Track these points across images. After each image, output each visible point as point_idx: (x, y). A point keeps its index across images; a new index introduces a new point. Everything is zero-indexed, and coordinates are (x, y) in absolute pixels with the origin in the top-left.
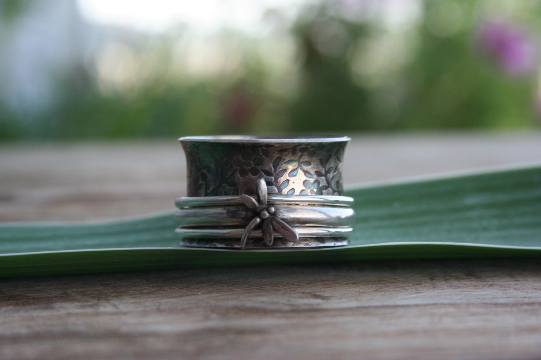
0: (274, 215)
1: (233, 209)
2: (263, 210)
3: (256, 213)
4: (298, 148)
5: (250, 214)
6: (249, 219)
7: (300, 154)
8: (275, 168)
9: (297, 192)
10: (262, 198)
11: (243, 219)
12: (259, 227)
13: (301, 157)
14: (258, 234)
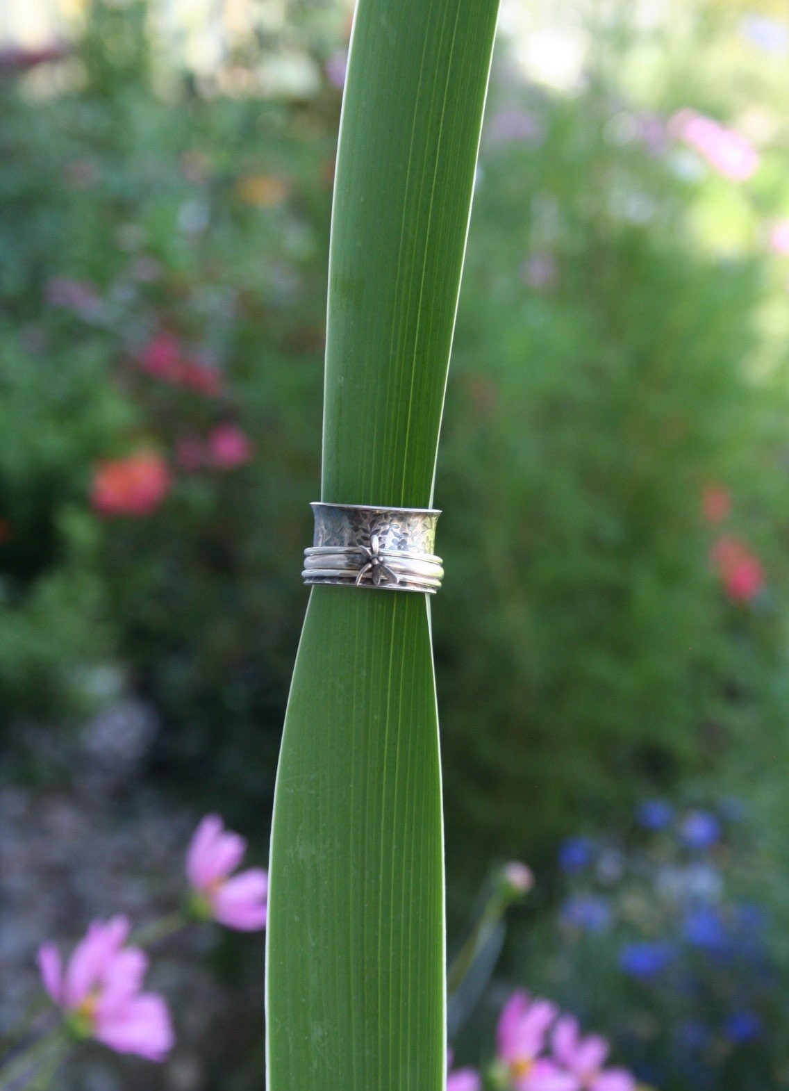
0: (382, 563)
1: (352, 556)
2: (374, 558)
3: (369, 560)
4: (389, 514)
5: (364, 560)
6: (363, 564)
7: (390, 518)
8: (371, 528)
9: (387, 546)
10: (374, 550)
11: (359, 564)
12: (370, 570)
13: (391, 521)
14: (369, 575)
